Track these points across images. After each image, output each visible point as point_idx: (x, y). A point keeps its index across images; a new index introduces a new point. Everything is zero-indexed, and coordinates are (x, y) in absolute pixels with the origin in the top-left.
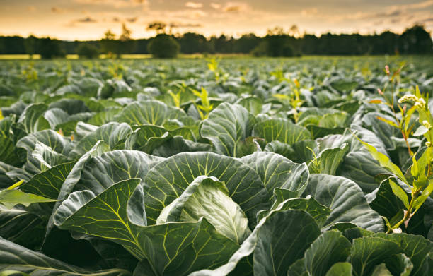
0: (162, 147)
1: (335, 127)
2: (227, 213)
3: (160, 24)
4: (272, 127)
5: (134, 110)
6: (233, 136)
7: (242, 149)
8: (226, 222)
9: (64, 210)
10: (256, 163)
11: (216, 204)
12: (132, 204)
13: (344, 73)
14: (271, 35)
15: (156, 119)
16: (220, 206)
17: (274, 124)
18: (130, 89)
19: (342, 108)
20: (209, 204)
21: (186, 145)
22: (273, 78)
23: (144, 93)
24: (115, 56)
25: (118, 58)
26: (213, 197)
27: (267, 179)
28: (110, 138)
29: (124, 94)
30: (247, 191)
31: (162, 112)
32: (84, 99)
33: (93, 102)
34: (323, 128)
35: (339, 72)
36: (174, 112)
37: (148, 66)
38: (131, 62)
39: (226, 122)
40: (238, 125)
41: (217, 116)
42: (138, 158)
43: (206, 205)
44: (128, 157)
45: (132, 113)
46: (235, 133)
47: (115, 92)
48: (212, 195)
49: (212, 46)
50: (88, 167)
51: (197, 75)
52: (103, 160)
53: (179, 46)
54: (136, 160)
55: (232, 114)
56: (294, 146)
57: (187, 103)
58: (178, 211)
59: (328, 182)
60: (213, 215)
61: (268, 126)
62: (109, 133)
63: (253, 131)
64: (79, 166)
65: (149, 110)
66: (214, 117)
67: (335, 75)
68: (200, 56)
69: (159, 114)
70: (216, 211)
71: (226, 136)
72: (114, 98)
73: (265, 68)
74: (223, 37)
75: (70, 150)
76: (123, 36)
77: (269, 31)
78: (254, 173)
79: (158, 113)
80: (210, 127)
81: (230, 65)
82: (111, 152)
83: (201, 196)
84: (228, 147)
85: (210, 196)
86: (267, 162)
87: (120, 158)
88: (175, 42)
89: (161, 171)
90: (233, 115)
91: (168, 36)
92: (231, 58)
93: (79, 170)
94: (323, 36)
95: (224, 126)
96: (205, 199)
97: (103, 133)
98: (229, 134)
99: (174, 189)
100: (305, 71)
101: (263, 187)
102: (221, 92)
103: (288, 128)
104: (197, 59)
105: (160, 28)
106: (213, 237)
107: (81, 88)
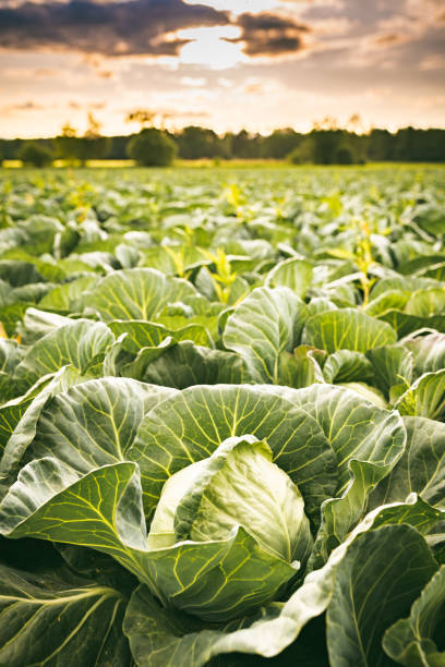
0: (161, 361)
1: (431, 315)
2: (272, 497)
3: (145, 114)
4: (335, 323)
5: (114, 285)
6: (273, 343)
7: (289, 365)
8: (269, 513)
9: (13, 504)
10: (316, 403)
11: (254, 482)
12: (123, 509)
13: (436, 197)
14: (318, 130)
15: (149, 299)
16: (261, 486)
17: (337, 318)
18: (104, 236)
19: (439, 274)
20: (243, 484)
21: (198, 354)
22: (324, 207)
23: (126, 242)
24: (77, 163)
25: (83, 166)
26: (249, 471)
27: (335, 433)
28: (79, 345)
29: (96, 245)
30: (303, 451)
31: (159, 287)
32: (34, 261)
33: (48, 265)
34: (412, 317)
35: (427, 195)
36: (177, 287)
37: (129, 183)
38: (102, 175)
39: (263, 320)
40: (281, 325)
41: (247, 309)
42: (126, 393)
43: (238, 486)
44: (110, 391)
45: (111, 291)
46: (277, 337)
47: (81, 242)
48: (248, 466)
49: (227, 147)
50: (47, 412)
51: (206, 200)
52: (71, 399)
53: (175, 147)
54: (122, 396)
55: (272, 306)
56: (369, 355)
57: (194, 265)
58: (195, 500)
59: (430, 433)
60: (250, 503)
61: (328, 322)
62: (78, 338)
63: (305, 329)
64: (33, 415)
65: (137, 285)
66: (244, 312)
67: (421, 202)
68: (208, 163)
69: (154, 291)
70: (255, 495)
71: (263, 344)
72: (80, 253)
73: (310, 187)
74: (244, 133)
75: (17, 362)
76: (89, 131)
77: (316, 124)
78: (313, 423)
79: (151, 289)
80: (236, 329)
81: (256, 180)
82: (83, 385)
83: (230, 469)
84: (267, 361)
85: (245, 468)
86: (335, 404)
87: (98, 395)
88: (170, 142)
89: (163, 416)
90: (274, 309)
91: (159, 131)
92: (257, 167)
93: (33, 421)
94: (400, 131)
95: (261, 328)
96: (236, 475)
97: (68, 336)
98: (267, 341)
99: (184, 447)
100: (374, 194)
101: (327, 447)
102: (244, 238)
103: (360, 324)
104: (203, 168)
105: (146, 119)
106: (254, 556)
107: (29, 233)
